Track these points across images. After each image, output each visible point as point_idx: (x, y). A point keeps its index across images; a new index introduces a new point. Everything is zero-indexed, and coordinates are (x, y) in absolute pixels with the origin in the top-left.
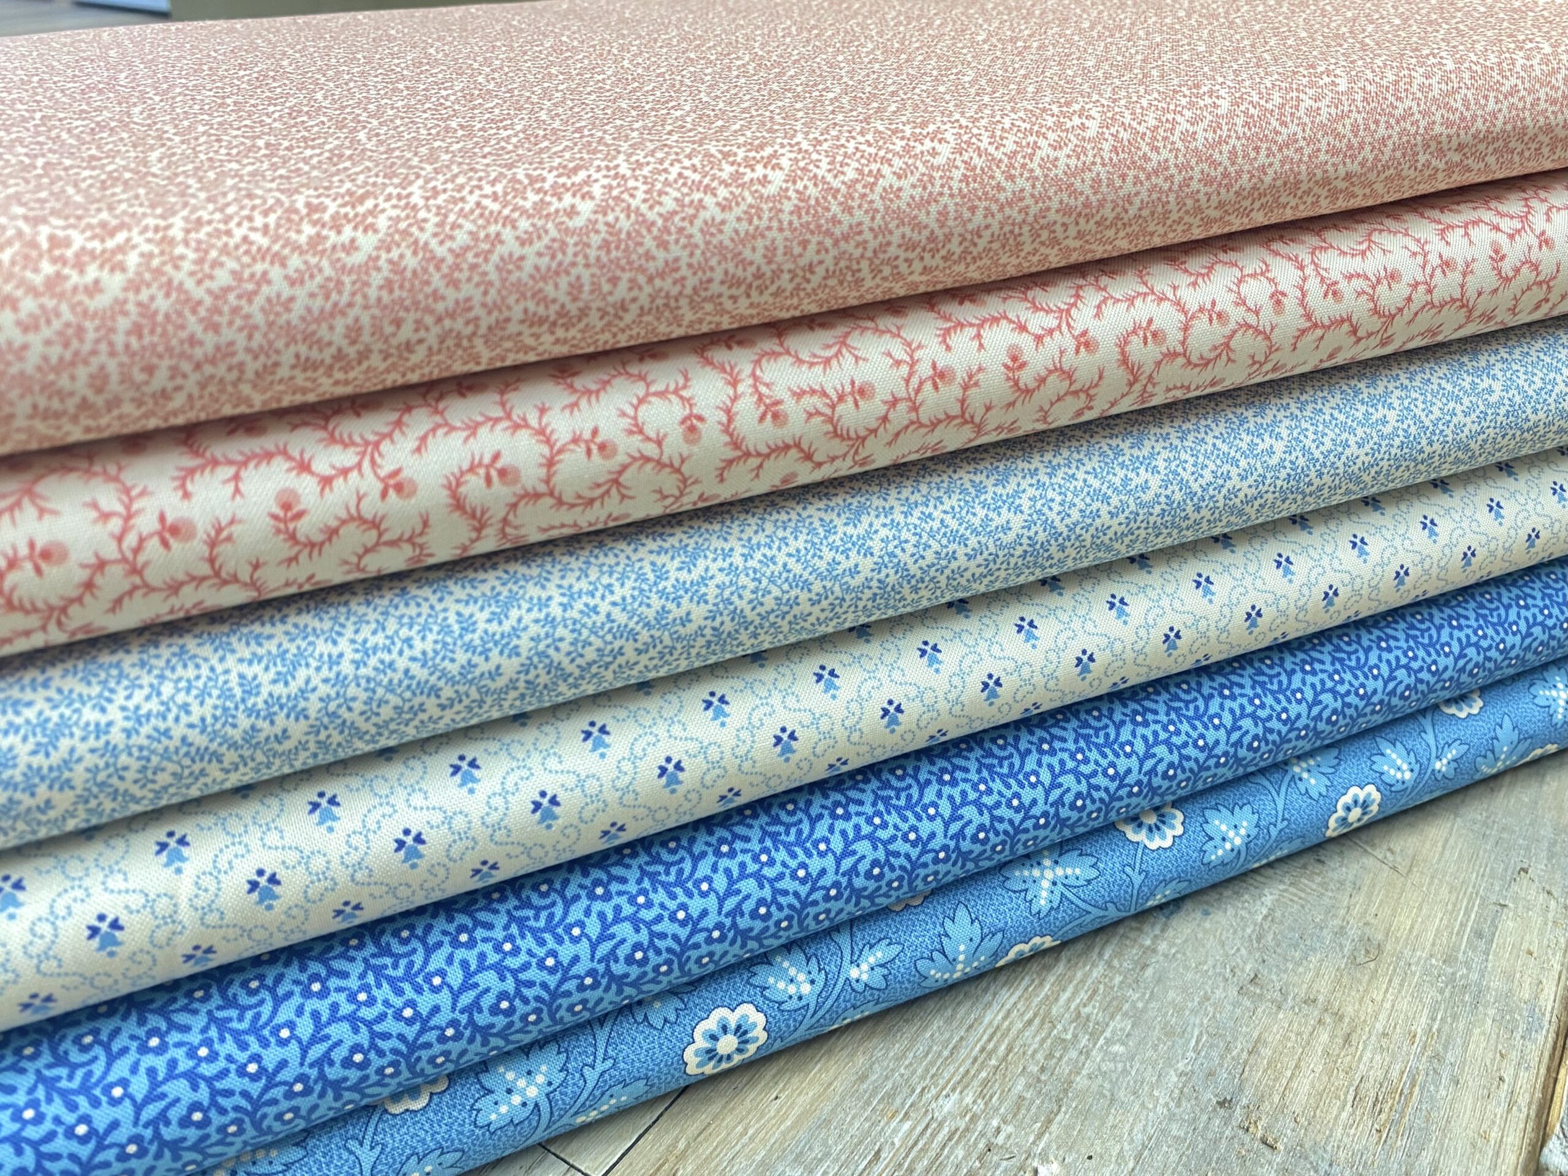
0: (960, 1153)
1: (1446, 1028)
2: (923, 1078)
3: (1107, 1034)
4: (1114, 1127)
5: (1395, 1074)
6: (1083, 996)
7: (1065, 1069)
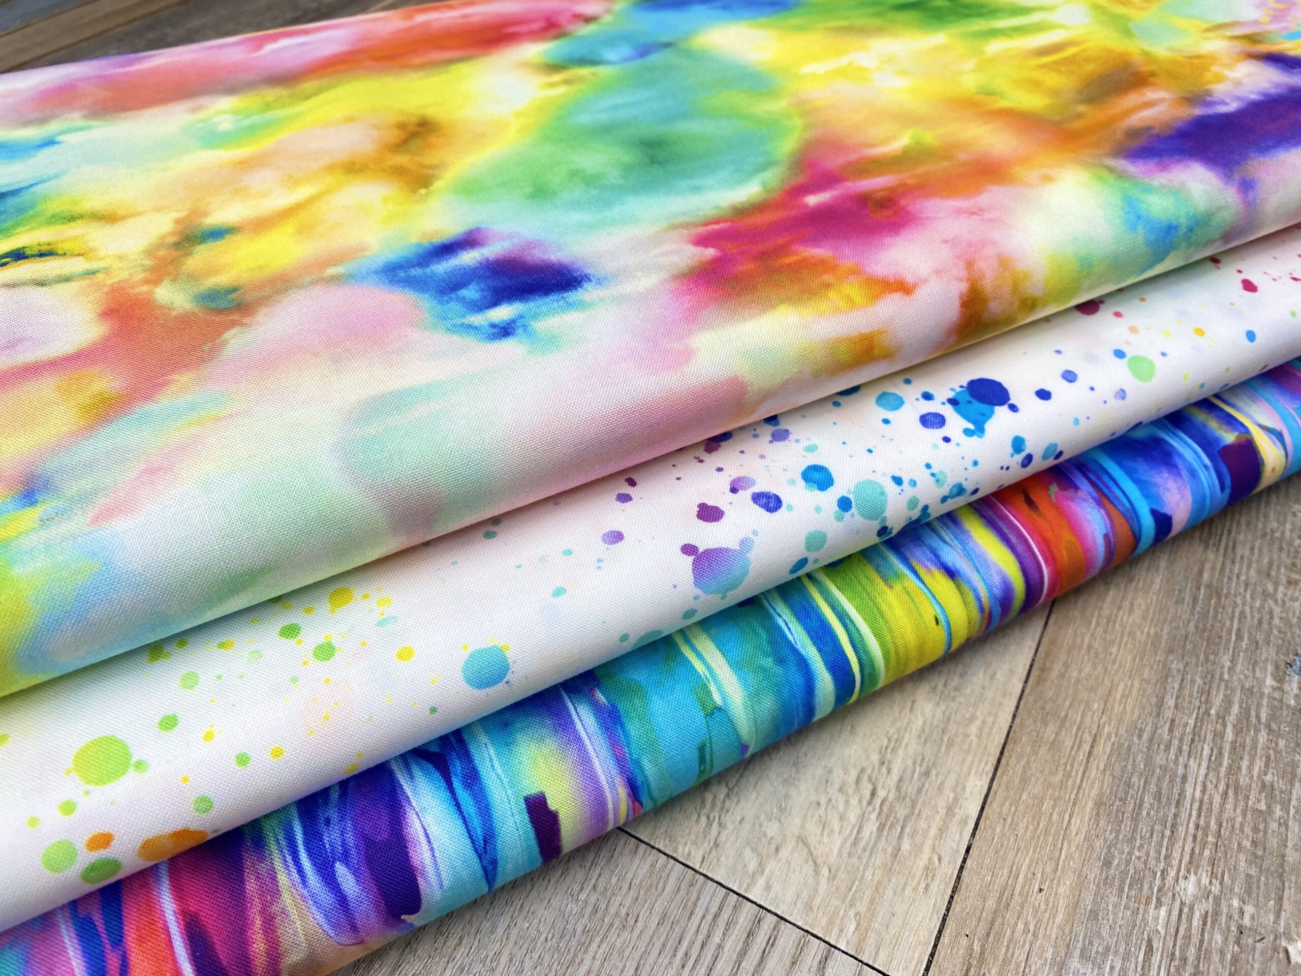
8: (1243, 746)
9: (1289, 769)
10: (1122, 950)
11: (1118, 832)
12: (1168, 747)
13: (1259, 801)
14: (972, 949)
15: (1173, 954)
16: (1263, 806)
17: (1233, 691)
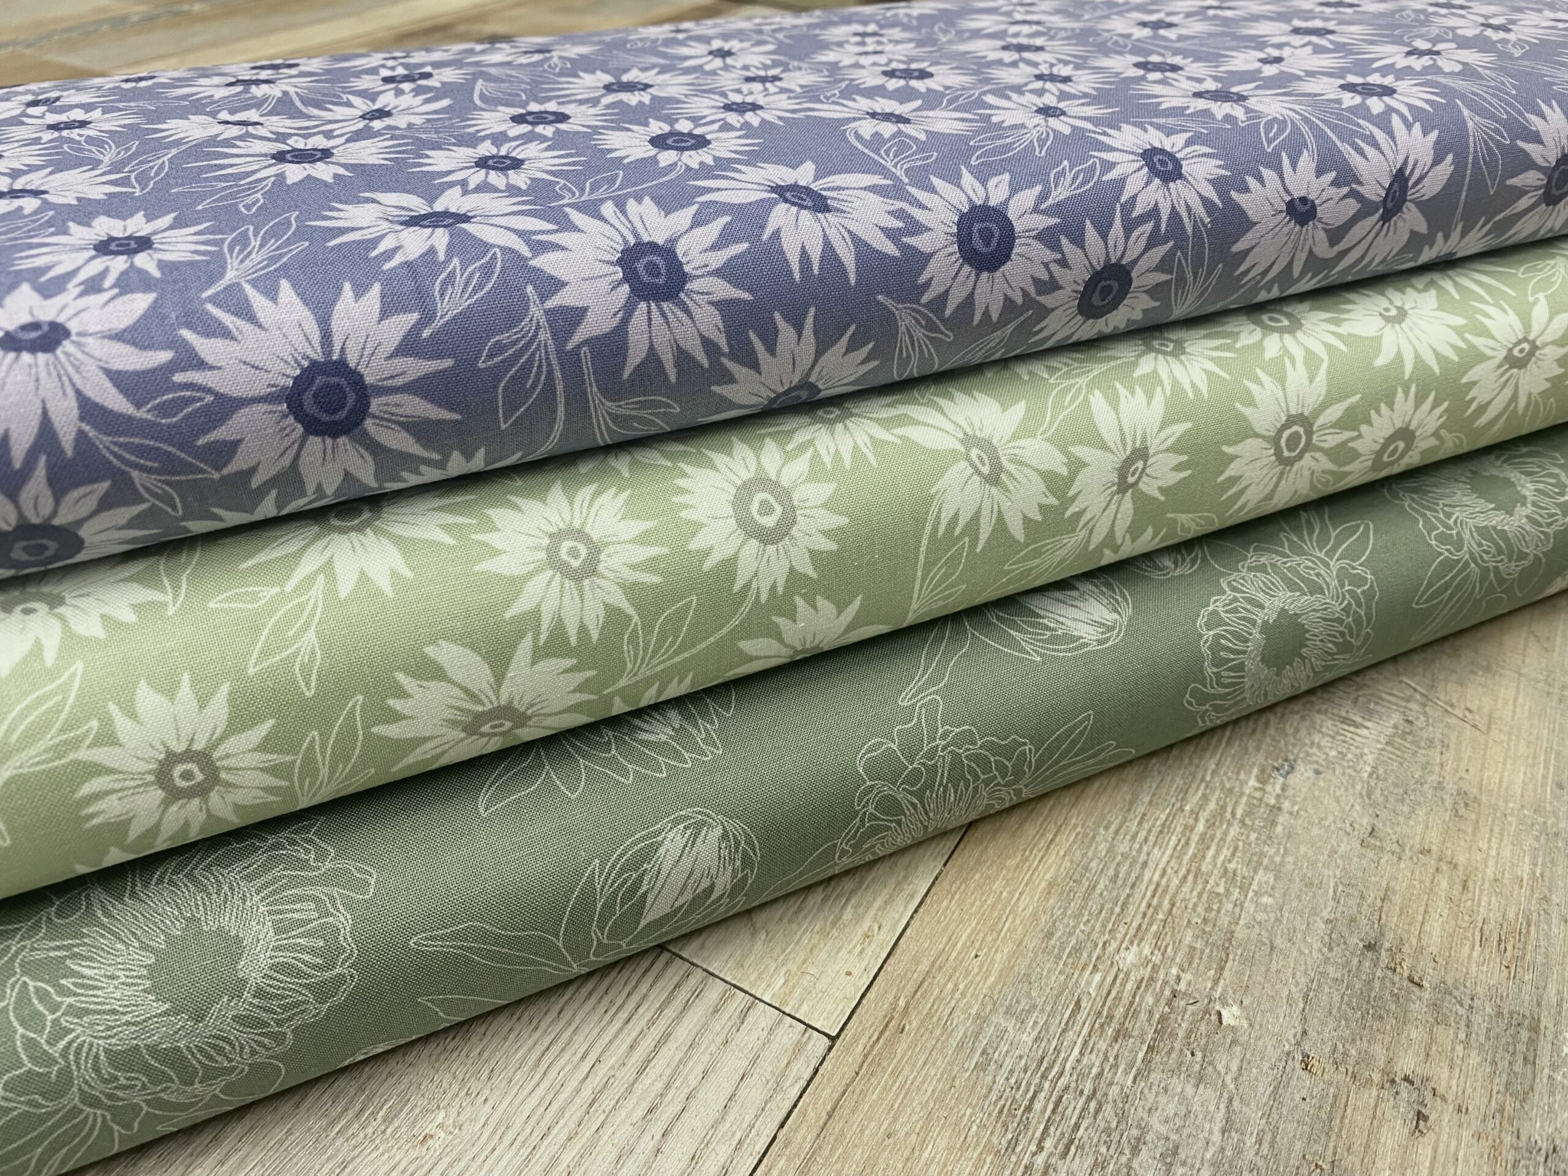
0: (1150, 1000)
1: (1547, 873)
2: (1103, 933)
3: (1254, 887)
4: (1278, 971)
5: (1511, 915)
6: (1225, 853)
7: (1224, 921)
8: (1212, 838)
9: (1255, 858)
10: (1048, 1009)
11: (1066, 909)
12: (1134, 838)
13: (1217, 885)
14: (897, 1005)
15: (1100, 1013)
16: (1221, 890)
17: (1213, 790)
